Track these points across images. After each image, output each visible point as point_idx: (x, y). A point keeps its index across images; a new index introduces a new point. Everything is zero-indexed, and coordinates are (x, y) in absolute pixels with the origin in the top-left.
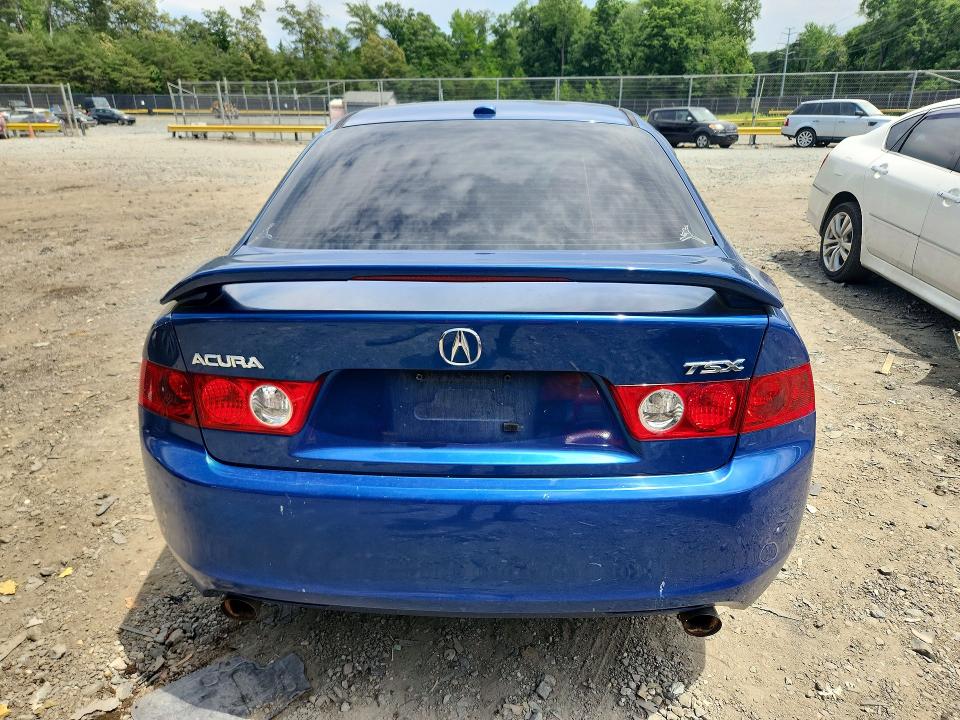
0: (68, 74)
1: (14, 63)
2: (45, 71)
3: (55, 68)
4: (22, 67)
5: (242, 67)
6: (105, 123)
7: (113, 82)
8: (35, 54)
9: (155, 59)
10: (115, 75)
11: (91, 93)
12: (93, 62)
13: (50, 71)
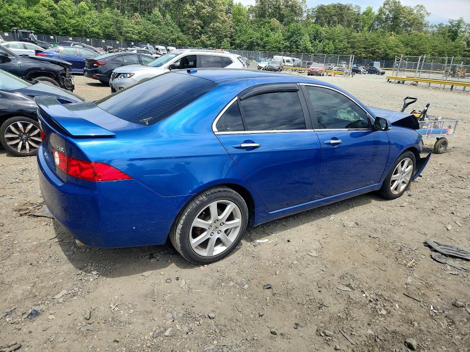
0: (369, 51)
1: (349, 45)
2: (360, 49)
3: (364, 48)
4: (351, 47)
5: (458, 49)
6: (371, 73)
7: (387, 55)
8: (359, 42)
9: (412, 44)
10: (389, 51)
11: (374, 60)
12: (383, 45)
13: (362, 50)
